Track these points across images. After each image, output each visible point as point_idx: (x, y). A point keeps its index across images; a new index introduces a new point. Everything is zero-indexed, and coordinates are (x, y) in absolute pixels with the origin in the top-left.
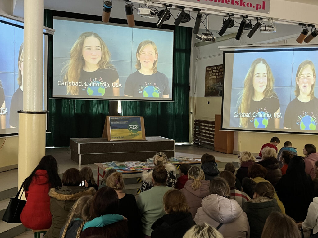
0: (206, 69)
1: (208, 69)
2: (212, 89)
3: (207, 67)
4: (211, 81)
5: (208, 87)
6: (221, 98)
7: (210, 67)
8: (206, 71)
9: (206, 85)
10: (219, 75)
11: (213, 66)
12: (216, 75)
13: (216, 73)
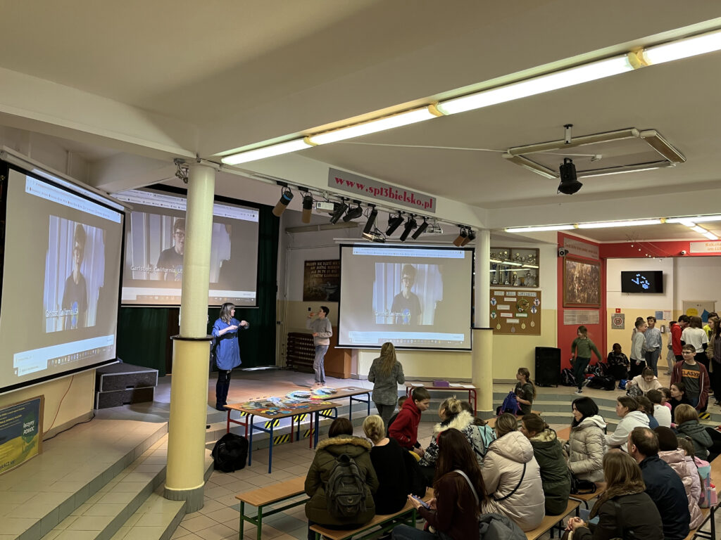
0: (305, 264)
1: (308, 264)
2: (316, 291)
3: (306, 262)
4: (315, 281)
5: (309, 288)
6: (337, 303)
7: (313, 262)
8: (305, 266)
9: (305, 286)
10: (326, 273)
11: (317, 262)
12: (321, 273)
13: (321, 270)
